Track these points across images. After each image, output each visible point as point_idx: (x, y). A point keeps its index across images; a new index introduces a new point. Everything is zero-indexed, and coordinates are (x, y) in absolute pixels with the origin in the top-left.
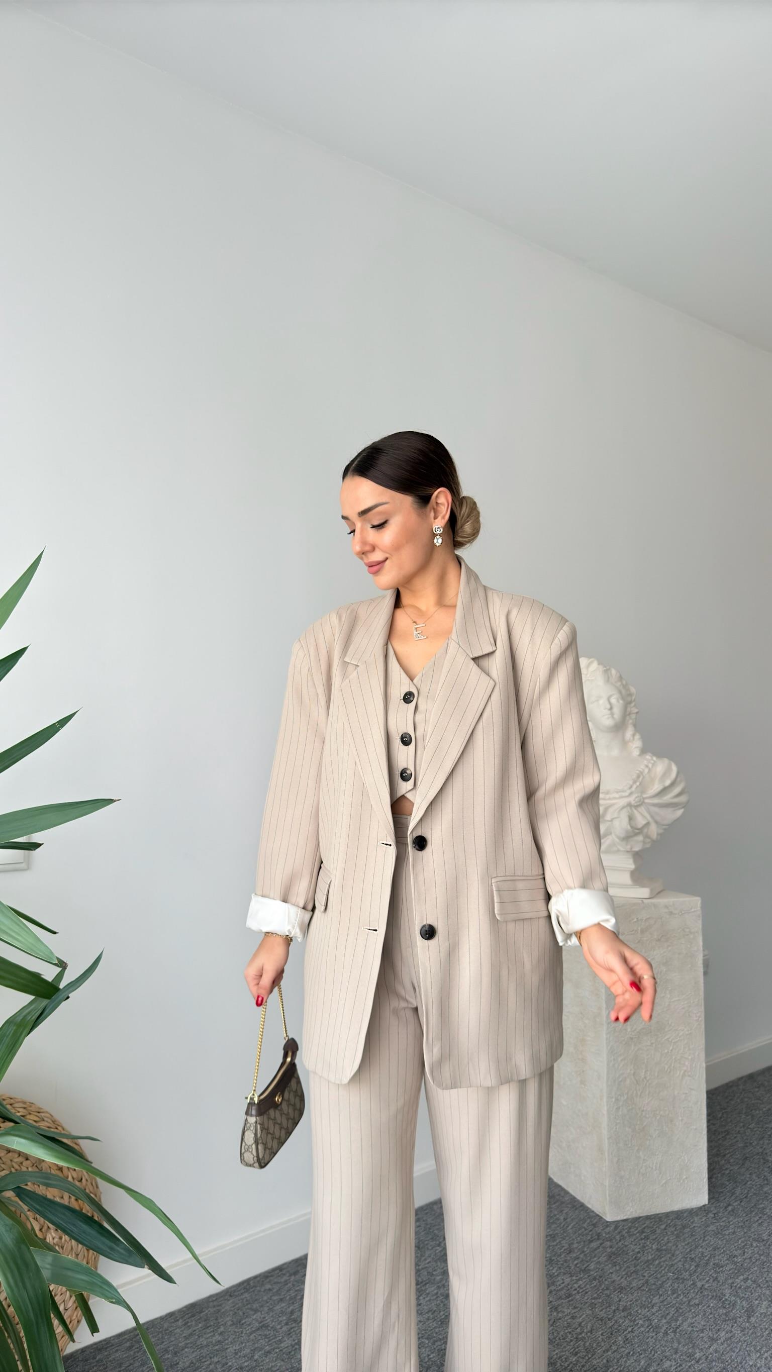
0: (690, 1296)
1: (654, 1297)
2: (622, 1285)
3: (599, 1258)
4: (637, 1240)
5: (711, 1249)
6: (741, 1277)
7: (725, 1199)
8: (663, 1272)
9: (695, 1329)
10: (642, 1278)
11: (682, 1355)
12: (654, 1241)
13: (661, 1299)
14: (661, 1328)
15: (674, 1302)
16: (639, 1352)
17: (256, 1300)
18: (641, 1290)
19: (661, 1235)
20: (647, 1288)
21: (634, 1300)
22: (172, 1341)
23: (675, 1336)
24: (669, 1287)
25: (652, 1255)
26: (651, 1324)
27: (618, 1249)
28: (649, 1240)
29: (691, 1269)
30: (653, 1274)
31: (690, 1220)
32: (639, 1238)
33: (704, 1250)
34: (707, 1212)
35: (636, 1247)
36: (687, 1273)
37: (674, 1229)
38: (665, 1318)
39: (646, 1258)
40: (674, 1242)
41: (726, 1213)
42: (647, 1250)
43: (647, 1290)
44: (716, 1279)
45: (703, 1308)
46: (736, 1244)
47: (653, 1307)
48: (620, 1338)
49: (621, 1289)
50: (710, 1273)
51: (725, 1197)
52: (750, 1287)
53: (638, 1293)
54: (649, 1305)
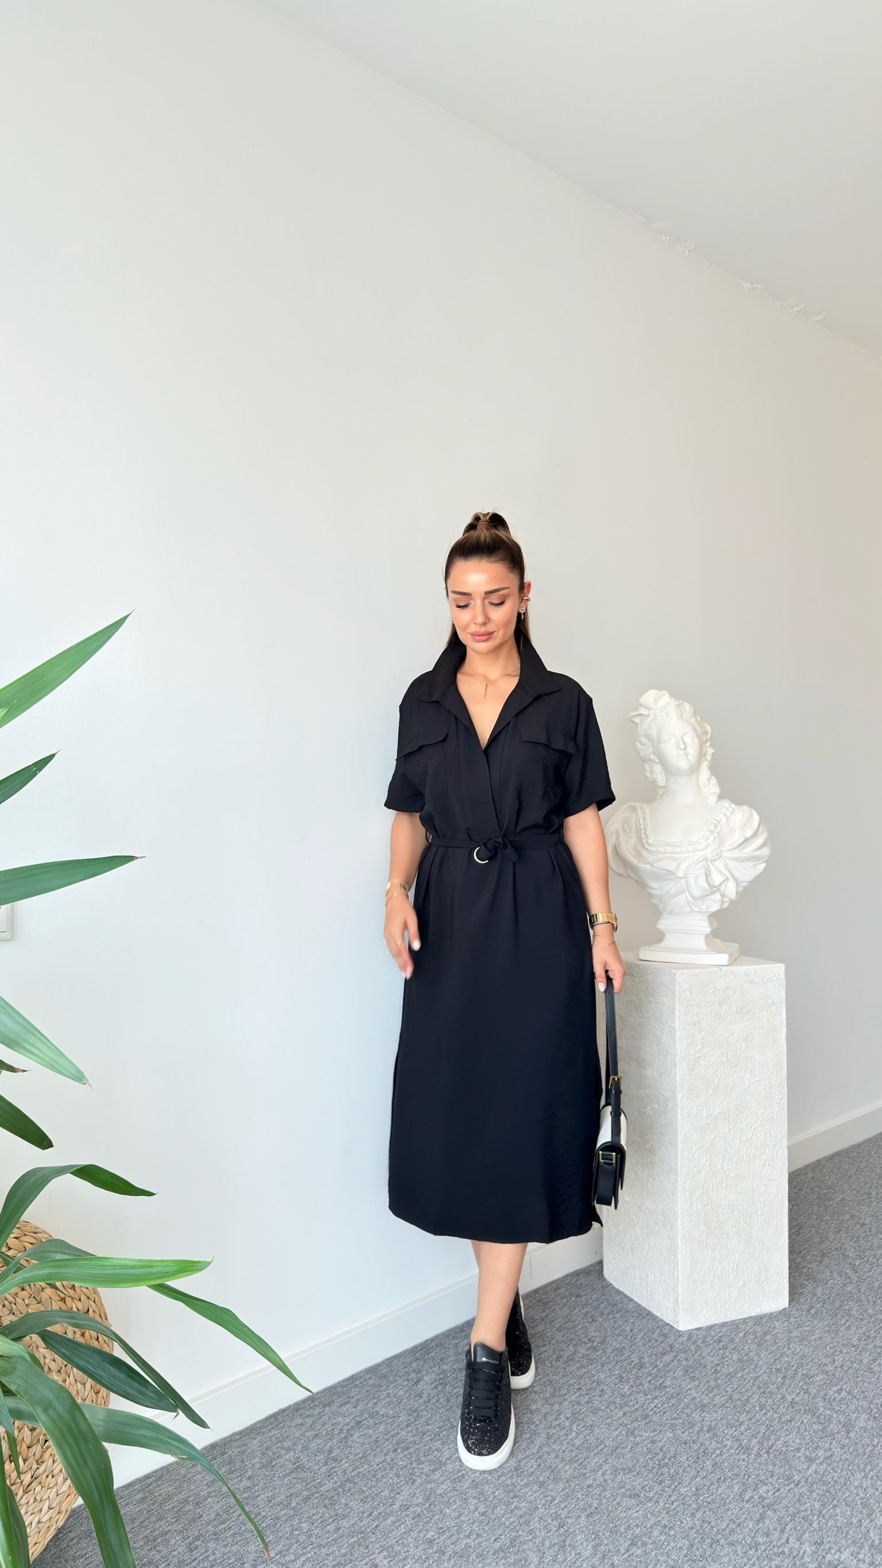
0: (781, 1412)
1: (741, 1414)
2: (704, 1403)
3: (674, 1372)
4: (714, 1351)
5: (798, 1357)
6: (835, 1388)
7: (806, 1301)
8: (748, 1386)
9: (790, 1449)
10: (725, 1394)
11: (779, 1478)
12: (734, 1351)
13: (749, 1416)
14: (753, 1449)
15: (763, 1419)
16: (730, 1477)
17: (287, 1438)
18: (725, 1407)
19: (741, 1344)
20: (731, 1404)
21: (719, 1418)
22: (193, 1490)
23: (769, 1457)
24: (756, 1402)
25: (733, 1367)
26: (741, 1444)
27: (695, 1362)
28: (727, 1351)
29: (778, 1381)
30: (737, 1388)
31: (770, 1327)
32: (717, 1349)
33: (790, 1360)
34: (788, 1316)
35: (714, 1358)
36: (774, 1386)
37: (754, 1336)
38: (756, 1438)
39: (726, 1371)
40: (756, 1351)
41: (809, 1317)
42: (727, 1361)
43: (732, 1406)
44: (807, 1392)
45: (797, 1425)
46: (825, 1351)
47: (740, 1425)
48: (708, 1462)
49: (703, 1407)
50: (800, 1385)
51: (806, 1298)
52: (845, 1399)
53: (723, 1411)
54: (736, 1424)
